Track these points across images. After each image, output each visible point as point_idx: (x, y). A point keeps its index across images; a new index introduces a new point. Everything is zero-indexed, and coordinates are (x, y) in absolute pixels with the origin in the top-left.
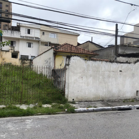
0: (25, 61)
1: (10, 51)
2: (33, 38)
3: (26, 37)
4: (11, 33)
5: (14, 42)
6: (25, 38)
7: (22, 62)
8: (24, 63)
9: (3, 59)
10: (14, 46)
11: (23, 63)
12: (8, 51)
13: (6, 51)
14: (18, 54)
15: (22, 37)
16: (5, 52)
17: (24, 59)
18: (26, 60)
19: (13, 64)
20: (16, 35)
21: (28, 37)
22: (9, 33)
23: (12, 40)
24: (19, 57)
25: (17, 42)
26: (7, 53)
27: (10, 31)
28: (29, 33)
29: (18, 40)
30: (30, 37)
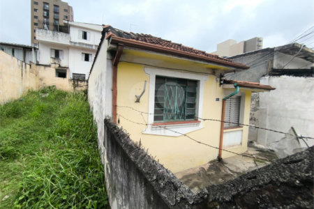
0: (79, 83)
1: (53, 65)
2: (92, 46)
3: (80, 43)
4: (54, 35)
5: (60, 52)
6: (77, 45)
7: (74, 84)
8: (77, 86)
9: (41, 80)
10: (60, 57)
11: (75, 86)
12: (49, 66)
13: (46, 66)
14: (66, 70)
15: (73, 44)
16: (43, 67)
17: (78, 80)
18: (81, 81)
19: (58, 87)
20: (61, 39)
21: (83, 44)
22: (48, 35)
23: (57, 49)
24: (69, 75)
25: (65, 52)
26: (48, 68)
27: (50, 33)
28: (85, 37)
29: (68, 48)
30: (86, 45)
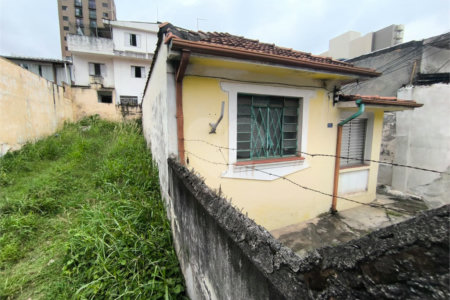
0: (130, 109)
1: (93, 86)
2: (144, 55)
3: (127, 52)
4: (91, 41)
5: (102, 67)
6: (124, 55)
7: (123, 111)
8: (128, 113)
9: (79, 107)
10: (102, 74)
11: (125, 114)
12: (88, 87)
13: (84, 87)
14: (111, 93)
15: (118, 54)
16: (80, 90)
17: (128, 105)
18: (132, 106)
19: (103, 117)
20: (102, 48)
21: (132, 53)
22: (84, 43)
23: (96, 62)
24: (116, 99)
25: (108, 66)
26: (87, 91)
27: (86, 39)
28: (134, 42)
29: (111, 59)
30: (136, 53)
